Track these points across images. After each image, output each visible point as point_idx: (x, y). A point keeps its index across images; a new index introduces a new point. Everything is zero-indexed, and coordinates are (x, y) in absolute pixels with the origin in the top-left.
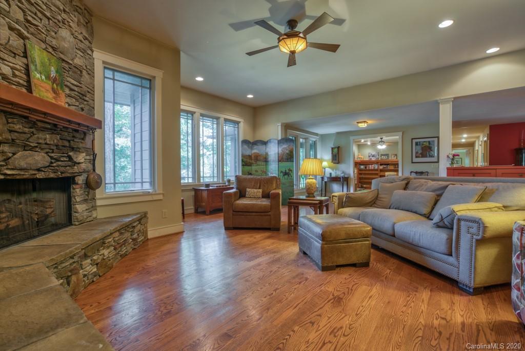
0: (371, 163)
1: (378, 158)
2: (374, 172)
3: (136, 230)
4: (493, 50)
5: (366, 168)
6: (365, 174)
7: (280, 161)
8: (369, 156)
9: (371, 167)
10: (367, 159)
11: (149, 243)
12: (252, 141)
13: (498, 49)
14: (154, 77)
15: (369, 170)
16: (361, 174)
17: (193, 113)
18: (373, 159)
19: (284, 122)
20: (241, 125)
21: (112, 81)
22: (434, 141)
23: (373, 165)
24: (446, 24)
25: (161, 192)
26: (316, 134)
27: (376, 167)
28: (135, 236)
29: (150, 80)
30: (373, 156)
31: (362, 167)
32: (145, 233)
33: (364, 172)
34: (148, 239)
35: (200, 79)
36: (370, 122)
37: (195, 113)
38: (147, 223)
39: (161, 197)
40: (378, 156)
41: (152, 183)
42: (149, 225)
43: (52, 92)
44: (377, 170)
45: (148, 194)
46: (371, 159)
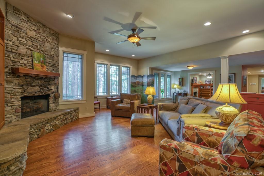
0: (206, 85)
1: (211, 83)
2: (208, 90)
3: (73, 115)
4: (246, 32)
5: (204, 88)
6: (202, 91)
7: (148, 85)
8: (206, 82)
9: (206, 87)
10: (204, 83)
11: (80, 119)
12: (136, 76)
13: (249, 31)
14: (83, 54)
15: (205, 89)
16: (201, 91)
17: (107, 65)
18: (208, 83)
19: (150, 67)
20: (131, 68)
21: (67, 57)
22: (232, 76)
23: (208, 87)
24: (208, 24)
25: (85, 100)
26: (172, 72)
27: (209, 88)
28: (72, 117)
29: (82, 55)
30: (208, 82)
31: (202, 87)
32: (78, 116)
33: (202, 90)
34: (79, 118)
35: (108, 51)
36: (194, 66)
37: (108, 64)
38: (79, 112)
39: (85, 102)
40: (211, 81)
41: (82, 96)
42: (80, 113)
43: (41, 66)
44: (209, 89)
45: (80, 100)
46: (206, 83)
